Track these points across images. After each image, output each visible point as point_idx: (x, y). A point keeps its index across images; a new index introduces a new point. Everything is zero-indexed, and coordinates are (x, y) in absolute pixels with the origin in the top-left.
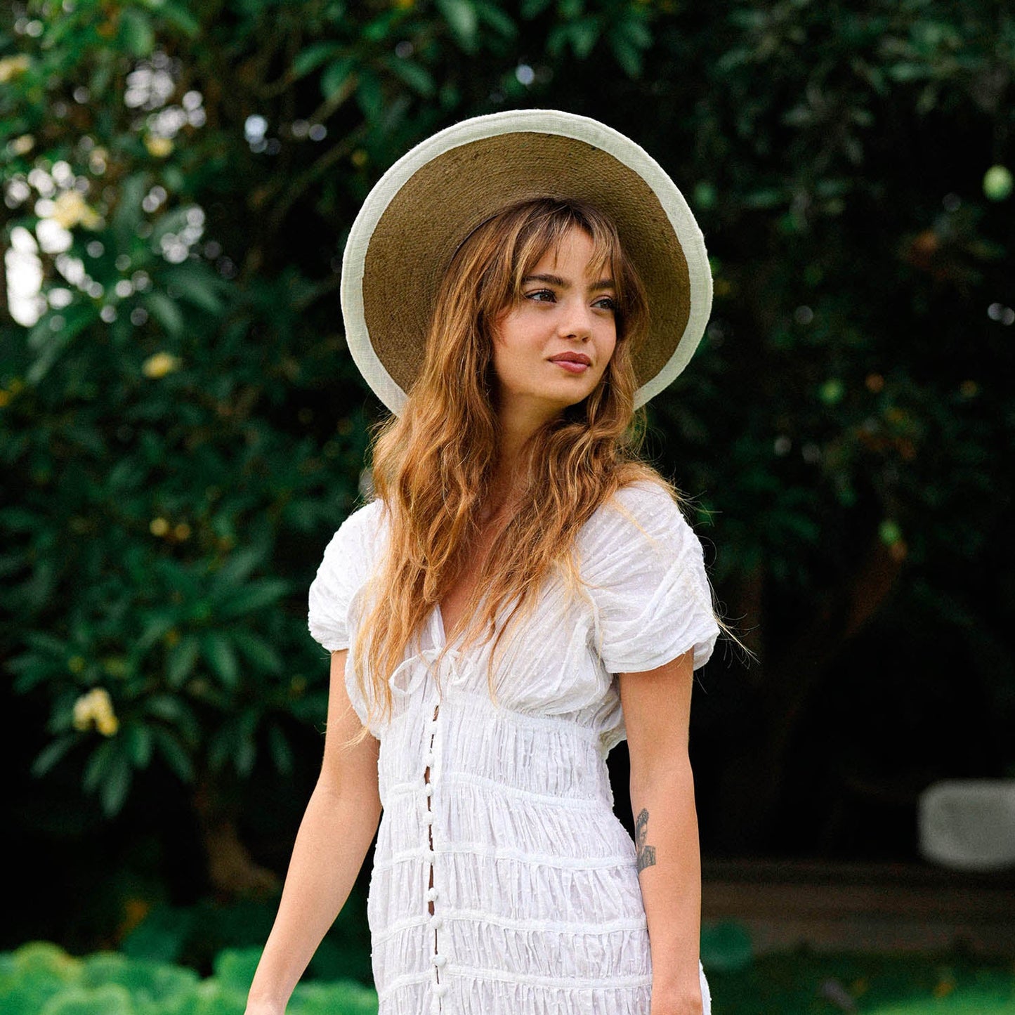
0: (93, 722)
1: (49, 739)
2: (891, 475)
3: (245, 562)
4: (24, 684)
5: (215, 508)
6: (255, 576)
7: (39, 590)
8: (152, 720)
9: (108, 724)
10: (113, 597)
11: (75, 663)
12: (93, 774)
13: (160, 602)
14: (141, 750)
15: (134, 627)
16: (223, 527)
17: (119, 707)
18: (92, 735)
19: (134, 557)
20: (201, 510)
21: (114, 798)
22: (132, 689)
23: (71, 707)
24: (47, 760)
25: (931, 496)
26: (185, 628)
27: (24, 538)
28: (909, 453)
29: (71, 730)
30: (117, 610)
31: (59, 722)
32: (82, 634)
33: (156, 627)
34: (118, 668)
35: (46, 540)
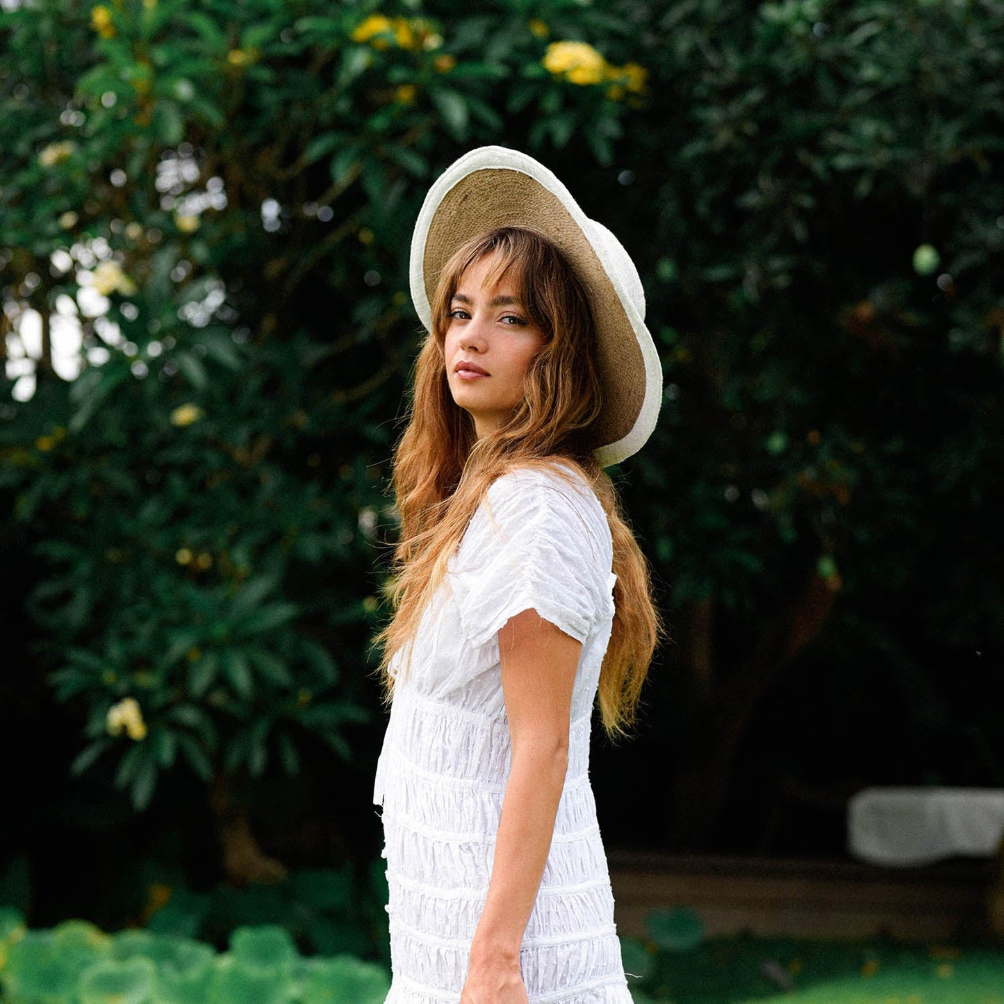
0: (124, 728)
1: (86, 743)
2: (828, 516)
3: (260, 587)
4: (63, 695)
5: (233, 541)
6: (268, 600)
7: (77, 612)
8: (177, 727)
9: (137, 730)
10: (143, 618)
11: (109, 677)
12: (124, 774)
13: (185, 622)
14: (166, 752)
15: (161, 645)
16: (240, 557)
17: (148, 715)
18: (123, 740)
19: (162, 583)
20: (221, 542)
21: (142, 794)
22: (159, 700)
23: (105, 713)
24: (84, 761)
25: (863, 535)
26: (205, 645)
27: (65, 567)
28: (843, 497)
29: (105, 735)
30: (146, 630)
31: (94, 728)
32: (115, 651)
33: (181, 644)
34: (147, 680)
35: (84, 568)
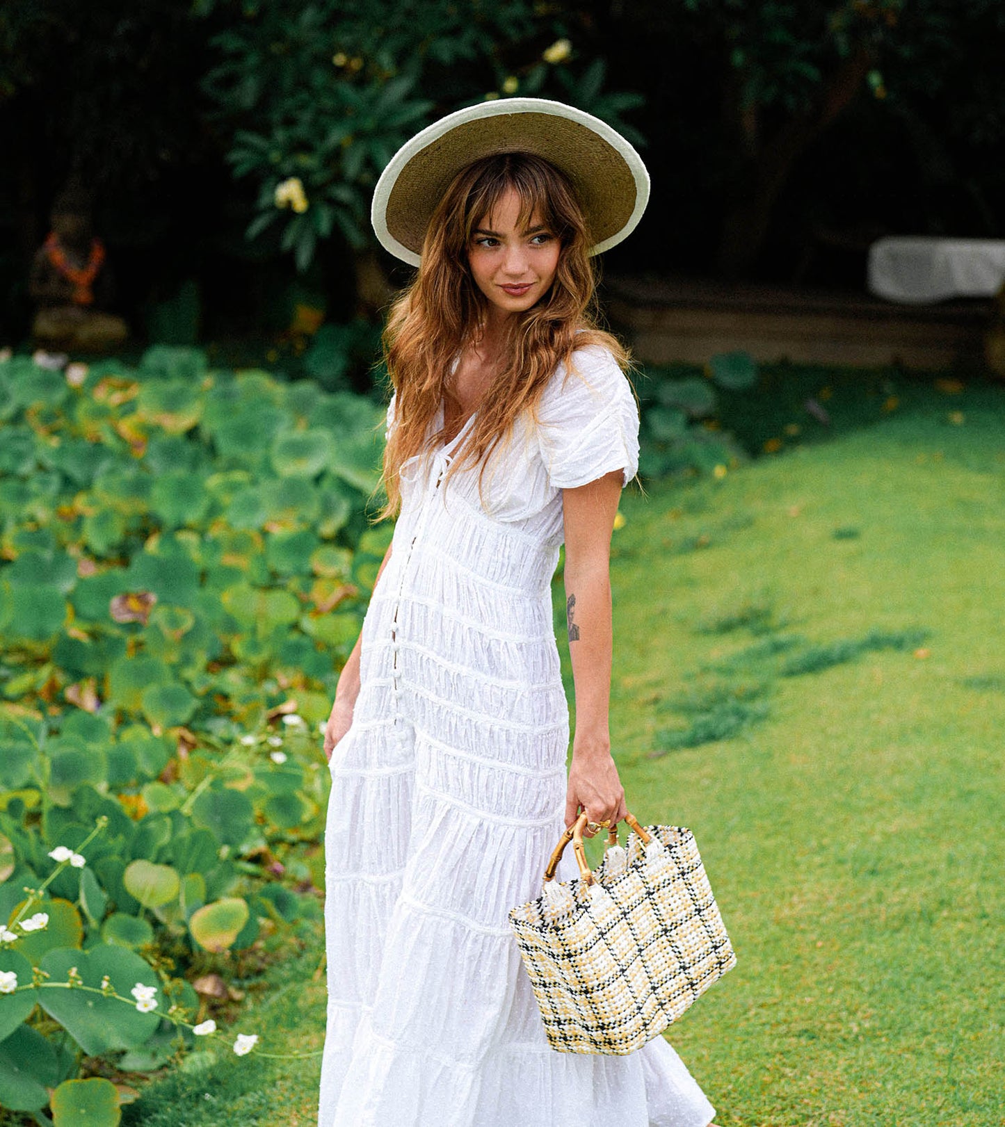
0: (289, 203)
1: (257, 213)
2: (878, 36)
3: (401, 87)
4: (240, 171)
5: (378, 45)
6: (409, 97)
7: (248, 93)
8: (333, 203)
9: (300, 205)
10: (302, 107)
11: (275, 156)
12: (288, 241)
13: (339, 114)
14: (324, 226)
15: (323, 134)
16: (385, 59)
17: (310, 191)
18: (287, 213)
19: (319, 78)
20: (367, 46)
21: (304, 258)
22: (318, 178)
23: (273, 190)
24: (256, 227)
25: (906, 52)
26: (359, 135)
27: (238, 56)
28: (892, 20)
29: (272, 207)
30: (306, 116)
31: (264, 201)
32: (280, 135)
33: (338, 136)
34: (306, 161)
35: (252, 60)
